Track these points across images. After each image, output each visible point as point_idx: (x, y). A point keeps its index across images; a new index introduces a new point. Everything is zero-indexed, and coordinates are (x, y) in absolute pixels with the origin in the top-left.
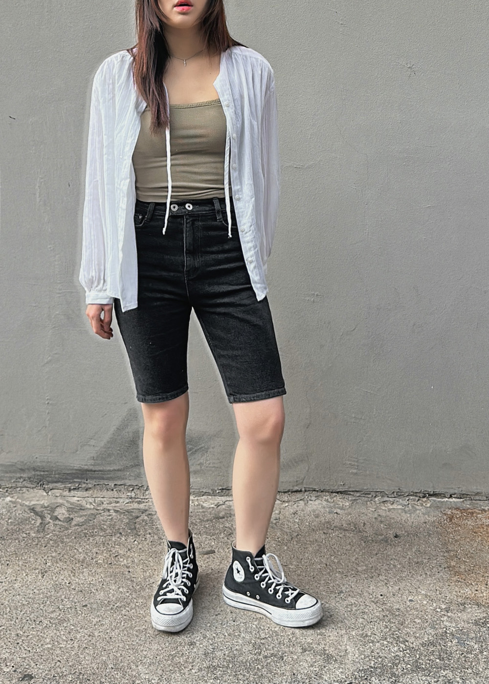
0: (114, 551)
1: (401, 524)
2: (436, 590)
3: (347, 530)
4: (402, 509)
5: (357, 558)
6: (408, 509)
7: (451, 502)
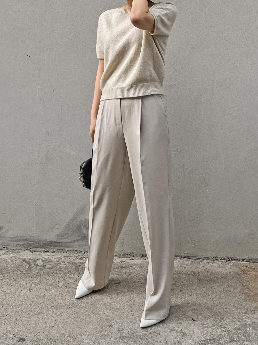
0: (68, 281)
1: (218, 273)
2: (239, 304)
3: (190, 275)
4: (218, 266)
5: (196, 288)
6: (221, 266)
7: (243, 263)
